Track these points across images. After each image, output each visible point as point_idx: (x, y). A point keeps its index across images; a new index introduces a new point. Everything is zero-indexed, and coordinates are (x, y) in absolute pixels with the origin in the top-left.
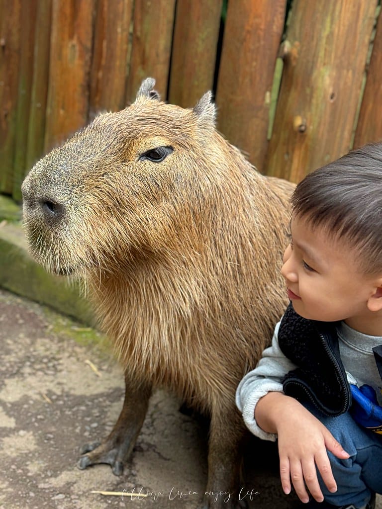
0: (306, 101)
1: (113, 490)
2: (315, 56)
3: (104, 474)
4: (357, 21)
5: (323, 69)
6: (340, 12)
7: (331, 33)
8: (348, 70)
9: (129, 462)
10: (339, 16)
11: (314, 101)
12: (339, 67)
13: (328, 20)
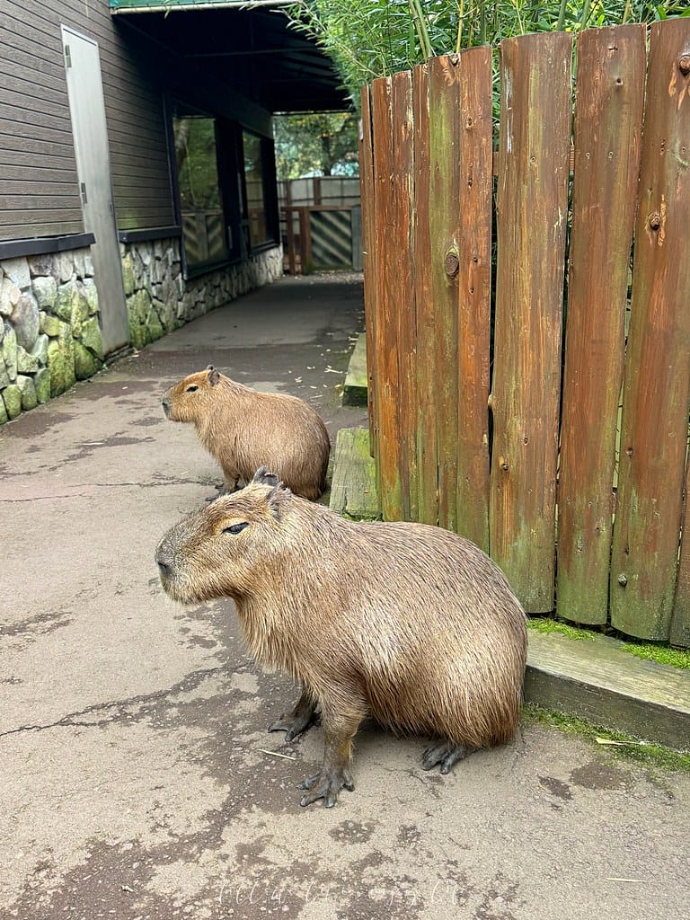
0: (505, 444)
1: (276, 752)
2: (507, 408)
3: (281, 738)
4: (539, 378)
5: (514, 419)
6: (522, 373)
7: (517, 389)
8: (537, 419)
9: (304, 731)
10: (522, 376)
11: (511, 445)
12: (529, 416)
13: (514, 379)
